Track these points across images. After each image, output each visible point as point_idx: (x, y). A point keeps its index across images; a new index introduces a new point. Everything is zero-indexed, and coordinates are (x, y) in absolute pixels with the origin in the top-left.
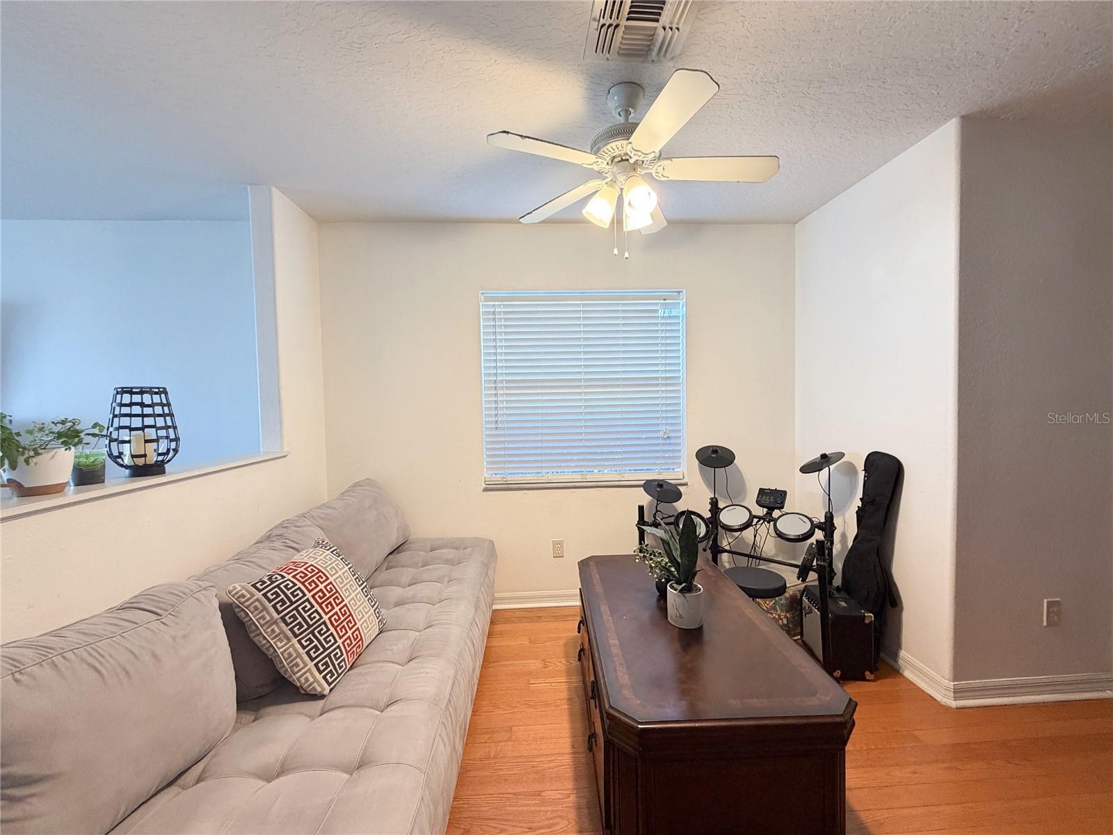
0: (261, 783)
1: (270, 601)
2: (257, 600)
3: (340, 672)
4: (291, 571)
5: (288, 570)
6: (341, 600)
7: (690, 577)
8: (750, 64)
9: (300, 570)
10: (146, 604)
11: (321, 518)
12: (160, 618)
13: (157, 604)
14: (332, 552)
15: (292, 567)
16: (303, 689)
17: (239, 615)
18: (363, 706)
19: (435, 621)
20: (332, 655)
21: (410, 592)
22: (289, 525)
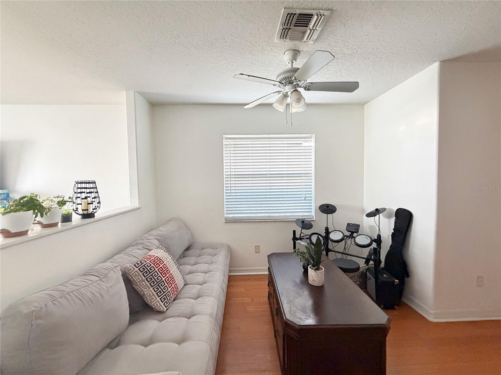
0: (143, 347)
1: (141, 272)
2: (136, 271)
3: (170, 302)
4: (149, 259)
5: (148, 259)
6: (169, 271)
7: (318, 264)
8: (347, 42)
9: (152, 259)
10: (95, 273)
11: (157, 235)
12: (101, 279)
13: (99, 273)
14: (164, 251)
15: (149, 257)
16: (155, 309)
17: (129, 278)
18: (181, 317)
19: (207, 281)
20: (167, 295)
21: (194, 268)
22: (144, 239)
